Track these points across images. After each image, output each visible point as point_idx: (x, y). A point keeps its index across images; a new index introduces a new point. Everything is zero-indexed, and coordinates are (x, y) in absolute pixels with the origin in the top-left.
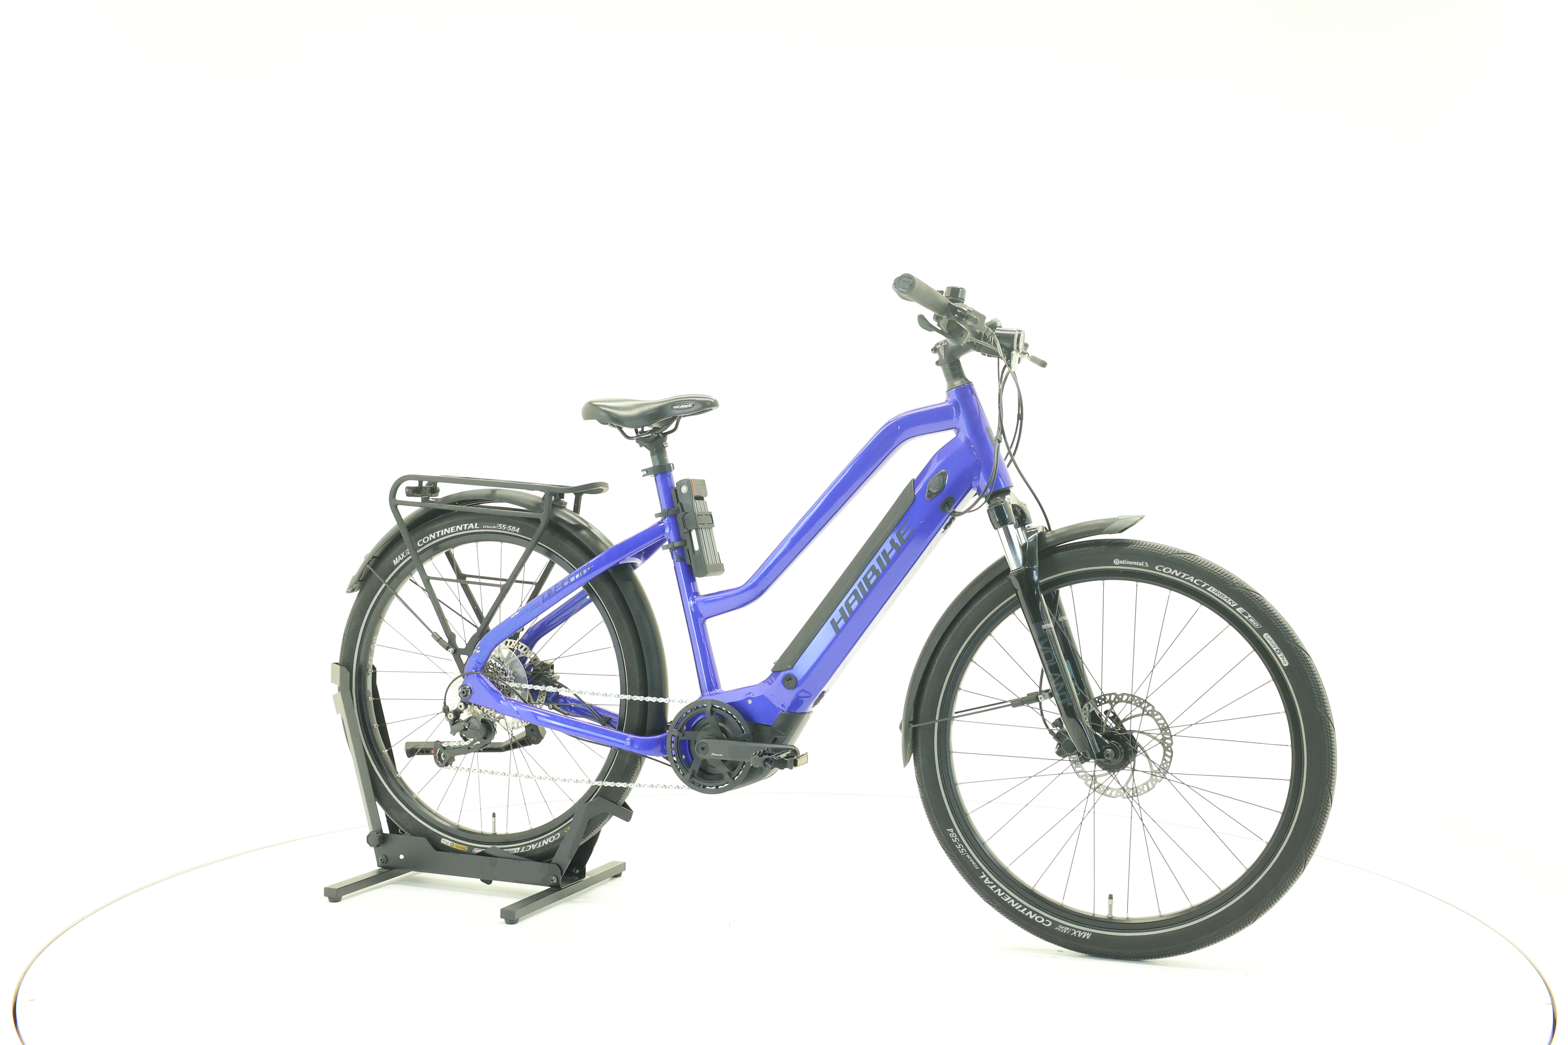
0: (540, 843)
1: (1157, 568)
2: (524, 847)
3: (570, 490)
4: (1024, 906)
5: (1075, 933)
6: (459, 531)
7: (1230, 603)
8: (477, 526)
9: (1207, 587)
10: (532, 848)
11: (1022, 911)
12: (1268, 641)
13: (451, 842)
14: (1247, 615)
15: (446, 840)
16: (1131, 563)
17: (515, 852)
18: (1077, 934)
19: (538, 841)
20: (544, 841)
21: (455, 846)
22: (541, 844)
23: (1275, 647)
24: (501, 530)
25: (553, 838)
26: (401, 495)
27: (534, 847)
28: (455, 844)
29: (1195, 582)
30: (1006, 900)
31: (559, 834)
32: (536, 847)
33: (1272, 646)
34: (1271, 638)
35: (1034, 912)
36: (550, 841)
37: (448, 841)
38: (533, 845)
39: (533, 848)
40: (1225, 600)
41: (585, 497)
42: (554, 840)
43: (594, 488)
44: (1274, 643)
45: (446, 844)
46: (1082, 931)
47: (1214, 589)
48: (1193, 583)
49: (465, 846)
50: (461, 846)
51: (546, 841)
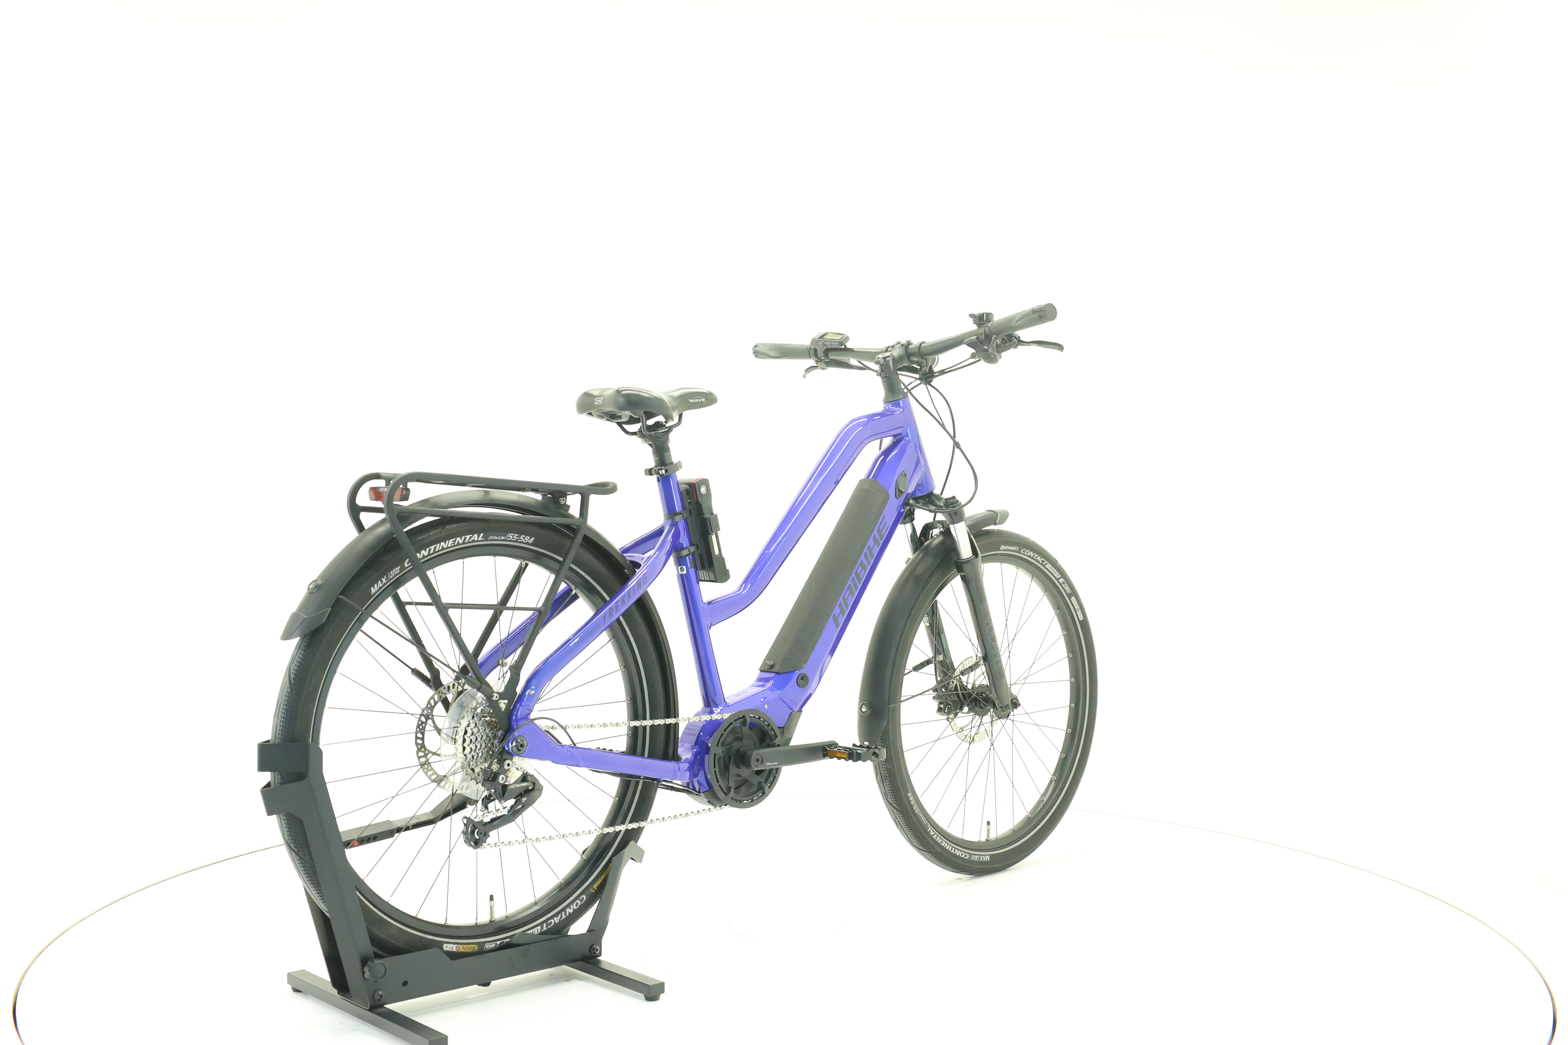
0: (563, 913)
1: (1022, 552)
2: (545, 925)
3: (575, 490)
4: (953, 847)
5: (981, 858)
6: (459, 544)
7: (1056, 576)
8: (482, 538)
9: (1046, 564)
10: (555, 921)
11: (952, 851)
12: (1073, 602)
13: (455, 946)
14: (1064, 584)
15: (449, 945)
16: (1009, 548)
17: (536, 933)
18: (983, 858)
19: (560, 912)
20: (568, 910)
21: (462, 949)
22: (565, 914)
23: (1077, 607)
24: (510, 541)
25: (577, 903)
26: (363, 498)
27: (556, 920)
28: (461, 946)
29: (1040, 561)
30: (943, 845)
31: (584, 896)
32: (560, 919)
33: (1075, 606)
34: (1075, 600)
35: (958, 850)
36: (575, 908)
37: (452, 945)
38: (555, 918)
39: (557, 922)
40: (1054, 574)
41: (594, 500)
42: (579, 905)
43: (605, 488)
44: (1077, 603)
45: (450, 950)
46: (984, 855)
47: (1050, 565)
48: (1039, 562)
49: (473, 946)
50: (469, 946)
51: (570, 909)
